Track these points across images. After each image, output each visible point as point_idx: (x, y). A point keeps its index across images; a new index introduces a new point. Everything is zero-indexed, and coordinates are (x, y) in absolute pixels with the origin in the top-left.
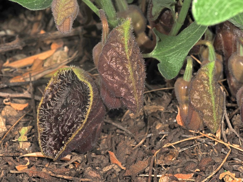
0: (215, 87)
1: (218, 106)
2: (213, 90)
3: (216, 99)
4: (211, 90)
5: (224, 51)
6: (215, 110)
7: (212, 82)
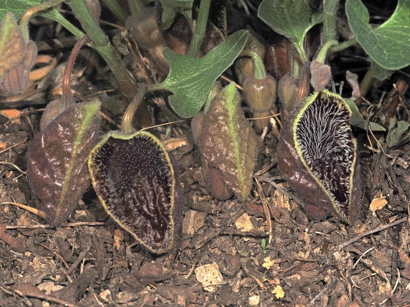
0: (238, 126)
1: (246, 157)
2: (236, 131)
3: (241, 145)
4: (232, 131)
5: (276, 71)
6: (241, 163)
7: (233, 117)
